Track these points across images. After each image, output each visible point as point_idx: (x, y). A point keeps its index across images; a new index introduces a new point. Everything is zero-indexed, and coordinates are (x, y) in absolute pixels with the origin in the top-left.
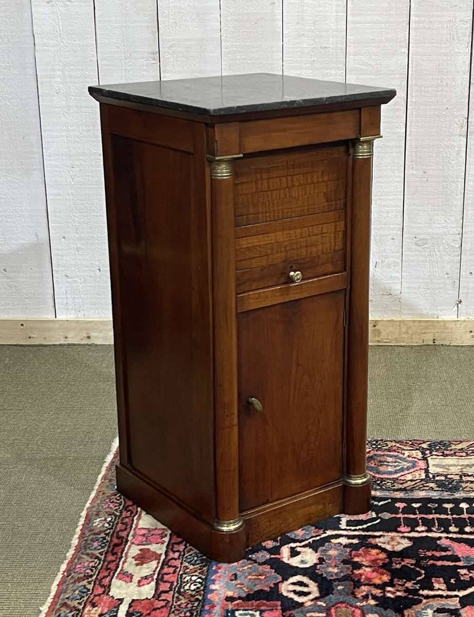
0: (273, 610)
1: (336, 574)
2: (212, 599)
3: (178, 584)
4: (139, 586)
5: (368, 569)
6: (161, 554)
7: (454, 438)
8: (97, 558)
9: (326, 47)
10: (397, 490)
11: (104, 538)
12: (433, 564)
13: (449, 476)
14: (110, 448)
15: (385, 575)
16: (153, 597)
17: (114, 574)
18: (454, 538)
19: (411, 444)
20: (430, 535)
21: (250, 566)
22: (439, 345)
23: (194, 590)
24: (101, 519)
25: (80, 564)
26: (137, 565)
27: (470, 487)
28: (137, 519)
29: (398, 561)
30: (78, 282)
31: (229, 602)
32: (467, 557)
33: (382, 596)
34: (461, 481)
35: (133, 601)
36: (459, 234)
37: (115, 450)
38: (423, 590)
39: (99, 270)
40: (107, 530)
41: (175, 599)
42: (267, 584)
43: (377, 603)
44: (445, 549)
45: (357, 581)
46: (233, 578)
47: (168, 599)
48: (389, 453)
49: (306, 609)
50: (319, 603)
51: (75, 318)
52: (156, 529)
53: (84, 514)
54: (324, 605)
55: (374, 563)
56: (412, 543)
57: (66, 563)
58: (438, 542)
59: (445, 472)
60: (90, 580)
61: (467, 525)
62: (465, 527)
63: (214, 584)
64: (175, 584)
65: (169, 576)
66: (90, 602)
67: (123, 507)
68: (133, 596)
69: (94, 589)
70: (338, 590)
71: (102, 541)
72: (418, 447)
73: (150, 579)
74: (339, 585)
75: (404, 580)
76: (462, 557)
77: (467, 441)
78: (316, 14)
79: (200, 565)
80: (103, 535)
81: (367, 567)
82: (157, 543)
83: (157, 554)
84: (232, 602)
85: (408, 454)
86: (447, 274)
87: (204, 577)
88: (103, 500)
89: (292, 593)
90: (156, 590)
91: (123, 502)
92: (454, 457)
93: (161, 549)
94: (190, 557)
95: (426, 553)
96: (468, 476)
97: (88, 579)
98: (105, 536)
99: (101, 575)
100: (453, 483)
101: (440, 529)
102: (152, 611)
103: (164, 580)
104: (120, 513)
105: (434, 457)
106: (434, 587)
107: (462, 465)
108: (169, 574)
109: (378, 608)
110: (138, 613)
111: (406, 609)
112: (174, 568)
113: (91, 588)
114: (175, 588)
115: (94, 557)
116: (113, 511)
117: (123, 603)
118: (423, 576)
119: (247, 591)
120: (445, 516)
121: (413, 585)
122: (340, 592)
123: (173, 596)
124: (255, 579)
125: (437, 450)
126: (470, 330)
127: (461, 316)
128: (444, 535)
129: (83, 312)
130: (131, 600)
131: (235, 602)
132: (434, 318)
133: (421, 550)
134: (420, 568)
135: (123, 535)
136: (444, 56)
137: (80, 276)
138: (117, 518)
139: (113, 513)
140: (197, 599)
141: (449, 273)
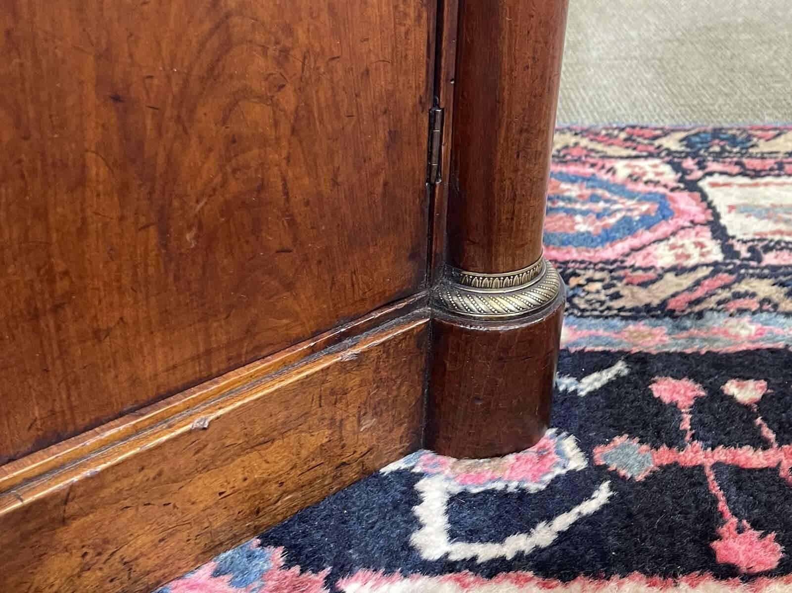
10: (637, 314)
19: (626, 140)
48: (564, 169)
72: (651, 149)
85: (628, 171)
92: (785, 179)
105: (717, 178)
125: (718, 157)
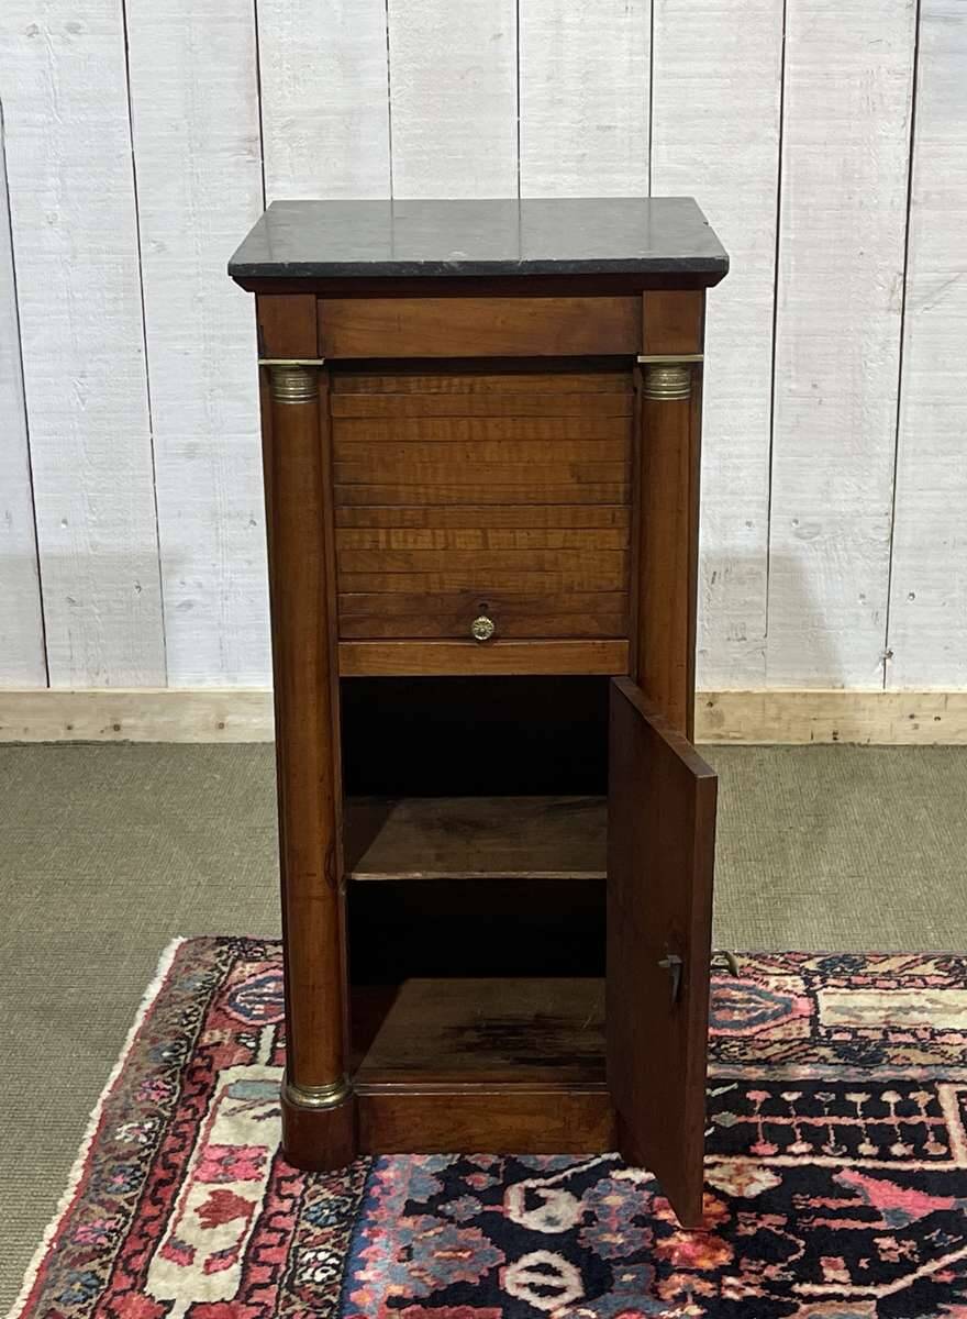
1: (620, 1248)
2: (358, 1302)
3: (288, 1268)
4: (207, 1273)
5: (686, 1238)
6: (255, 1203)
7: (874, 948)
8: (121, 1210)
9: (609, 127)
10: (751, 1063)
11: (137, 1168)
12: (825, 1226)
13: (860, 1033)
14: (156, 968)
15: (723, 1251)
16: (235, 1298)
17: (154, 1249)
18: (869, 1170)
19: (782, 962)
20: (818, 1161)
21: (441, 1229)
22: (845, 744)
23: (322, 1283)
24: (130, 1125)
25: (86, 1223)
26: (204, 1226)
27: (904, 1057)
28: (206, 1125)
29: (750, 1218)
30: (93, 614)
31: (394, 1310)
32: (895, 1211)
33: (714, 1297)
34: (885, 1043)
35: (194, 1305)
36: (887, 514)
37: (166, 973)
38: (801, 1284)
39: (137, 587)
40: (143, 1150)
41: (281, 1302)
42: (474, 1268)
43: (704, 1311)
44: (850, 1194)
45: (662, 1264)
46: (404, 1256)
47: (266, 1302)
48: (736, 982)
50: (583, 1312)
51: (88, 688)
52: (245, 1147)
53: (96, 1113)
54: (593, 1316)
55: (699, 1222)
56: (781, 1181)
57: (58, 1221)
58: (835, 1177)
59: (854, 1023)
60: (105, 1259)
61: (896, 1141)
62: (892, 1145)
63: (363, 1269)
64: (283, 1268)
65: (269, 1251)
66: (104, 1308)
67: (178, 1099)
68: (194, 1295)
69: (114, 1279)
70: (622, 1283)
71: (132, 1174)
72: (797, 969)
73: (231, 1257)
74: (625, 1273)
75: (763, 1262)
76: (884, 1210)
77: (901, 956)
78: (589, 58)
79: (336, 1227)
80: (134, 1161)
81: (683, 1231)
82: (246, 1179)
83: (247, 1203)
84: (400, 1310)
85: (776, 984)
86: (862, 596)
87: (343, 1254)
88: (136, 1083)
89: (527, 1290)
90: (242, 1283)
91: (179, 1088)
92: (872, 990)
93: (252, 1192)
94: (315, 1209)
95: (809, 1203)
97: (101, 1257)
98: (139, 1162)
99: (129, 1249)
100: (869, 1048)
101: (840, 1150)
103: (260, 1259)
104: (172, 1112)
105: (830, 989)
106: (824, 1276)
107: (890, 1008)
108: (272, 1246)
112: (282, 1234)
113: (107, 1278)
114: (282, 1279)
115: (114, 1209)
116: (157, 1107)
117: (172, 1312)
118: (802, 1252)
119: (433, 1283)
120: (851, 1121)
121: (781, 1272)
122: (627, 1289)
123: (279, 1294)
124: (449, 1259)
125: (837, 976)
126: (909, 714)
127: (890, 683)
128: (848, 1162)
129: (105, 676)
130: (190, 1304)
131: (409, 1310)
132: (834, 688)
133: (798, 1196)
134: (796, 1236)
135: (176, 1161)
136: (855, 144)
137: (99, 602)
138: (166, 1122)
139: (156, 1111)
140: (328, 1301)
141: (866, 594)
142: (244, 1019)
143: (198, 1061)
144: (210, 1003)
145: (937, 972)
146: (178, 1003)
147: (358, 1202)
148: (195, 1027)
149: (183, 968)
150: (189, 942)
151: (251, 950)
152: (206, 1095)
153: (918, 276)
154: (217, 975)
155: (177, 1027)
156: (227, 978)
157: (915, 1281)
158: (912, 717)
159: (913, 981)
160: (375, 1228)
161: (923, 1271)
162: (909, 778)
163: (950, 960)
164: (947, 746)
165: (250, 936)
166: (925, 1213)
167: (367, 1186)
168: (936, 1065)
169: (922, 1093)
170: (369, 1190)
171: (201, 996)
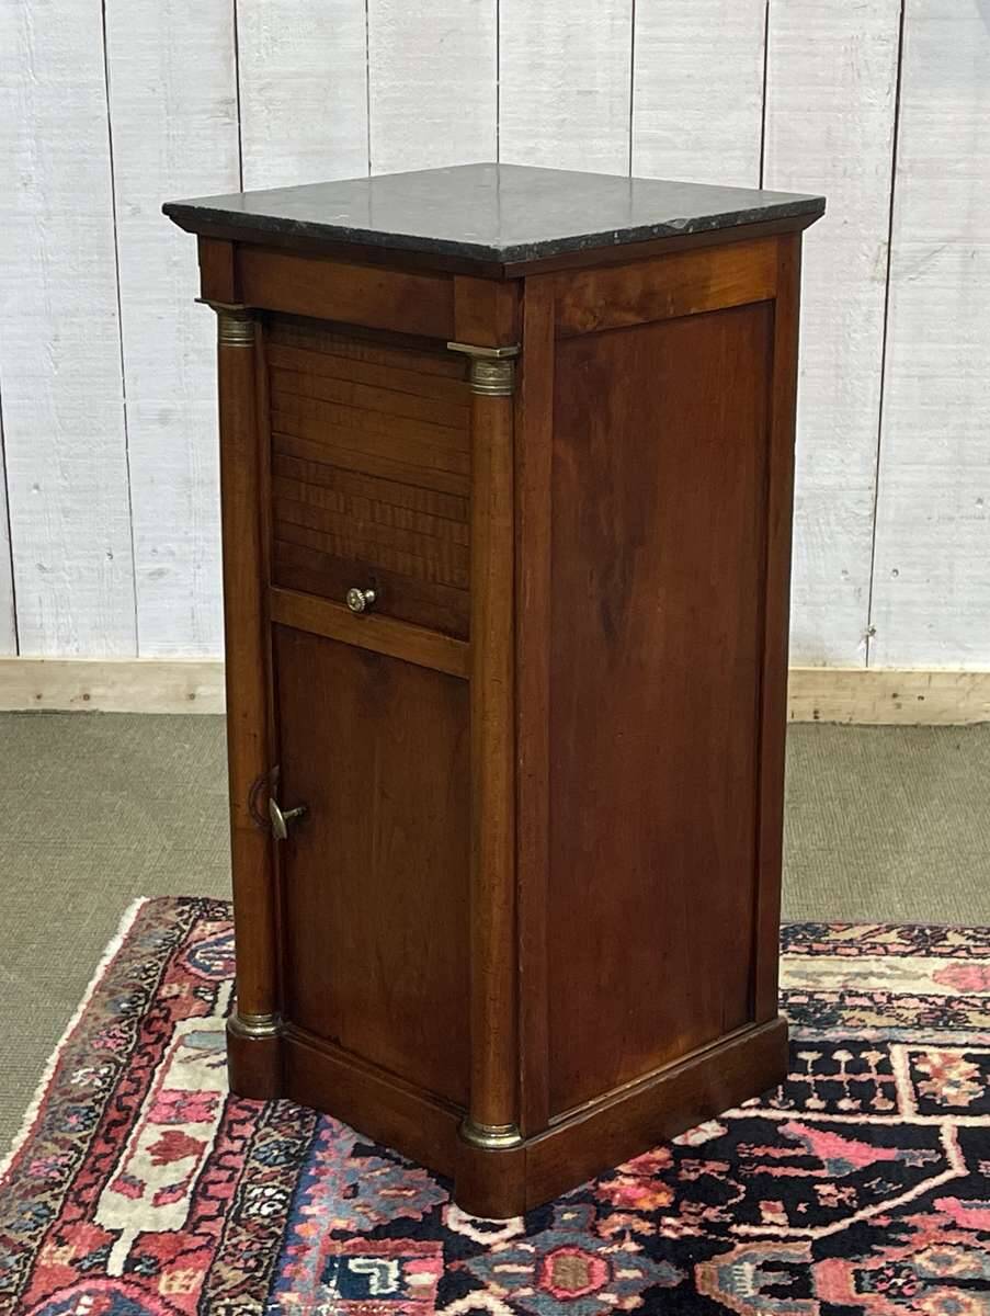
0: (426, 1257)
2: (303, 1235)
3: (235, 1203)
4: (156, 1205)
5: (630, 1181)
6: (205, 1143)
7: (838, 918)
8: (74, 1147)
9: (590, 92)
11: (91, 1109)
12: (766, 1173)
13: (816, 996)
14: (117, 927)
15: (664, 1194)
16: (183, 1228)
17: (107, 1180)
18: (815, 1123)
20: (764, 1114)
21: (388, 1170)
22: (825, 723)
23: (268, 1216)
24: (86, 1070)
25: (39, 1159)
26: (155, 1163)
27: (859, 1019)
28: (161, 1072)
29: (693, 1165)
30: (64, 582)
31: (338, 1241)
32: (838, 1161)
33: (652, 1235)
34: (841, 1006)
35: (142, 1234)
36: (870, 488)
37: (127, 931)
38: (738, 1225)
39: (109, 555)
40: (97, 1093)
41: (227, 1233)
42: (418, 1205)
43: (642, 1247)
44: (795, 1144)
45: (603, 1205)
46: (349, 1193)
47: (213, 1232)
49: (494, 1256)
50: (522, 1246)
51: (59, 656)
52: (199, 1092)
53: (53, 1059)
54: (532, 1250)
55: (642, 1168)
56: (726, 1131)
57: (11, 1158)
58: (780, 1129)
59: (811, 987)
60: (56, 1191)
61: (844, 1097)
62: (839, 1100)
63: (309, 1204)
64: (231, 1203)
65: (219, 1186)
66: (54, 1235)
67: (134, 1047)
68: (142, 1225)
69: (65, 1210)
70: (563, 1222)
71: (87, 1114)
73: (180, 1192)
74: (566, 1212)
75: (702, 1205)
76: (827, 1160)
77: (864, 925)
78: (570, 22)
79: (284, 1166)
80: (89, 1102)
81: (627, 1175)
82: (198, 1121)
83: (198, 1143)
84: (342, 1242)
86: (845, 572)
87: (290, 1190)
88: (94, 1031)
89: (469, 1226)
90: (190, 1215)
91: (135, 1036)
92: (833, 957)
93: (205, 1133)
94: (265, 1149)
95: (753, 1152)
96: (858, 995)
97: (52, 1190)
98: (93, 1104)
99: (81, 1182)
100: (825, 1011)
101: (788, 1103)
102: (181, 1254)
103: (209, 1194)
104: (128, 1059)
105: (790, 955)
106: (762, 1219)
107: (848, 974)
108: (220, 1182)
109: (643, 1259)
110: (150, 1258)
111: (699, 1262)
112: (231, 1172)
113: (58, 1208)
114: (229, 1213)
115: (68, 1146)
116: (112, 1054)
117: (121, 1239)
118: (743, 1196)
119: (376, 1219)
120: (801, 1078)
121: (720, 1214)
122: (567, 1226)
123: (225, 1225)
124: (396, 1196)
125: (798, 942)
126: (891, 693)
127: (873, 662)
128: (795, 1115)
129: (76, 644)
130: (138, 1233)
131: (351, 1242)
132: (815, 666)
133: (742, 1145)
134: (737, 1181)
135: (130, 1104)
136: (840, 111)
137: (70, 568)
138: (121, 1068)
139: (113, 1058)
140: (272, 1233)
141: (848, 570)
142: (203, 974)
143: (156, 1012)
144: (170, 959)
145: (899, 940)
146: (139, 958)
147: (307, 1144)
148: (154, 981)
149: (144, 927)
150: (151, 902)
151: (212, 910)
152: (161, 1043)
153: (903, 245)
154: (178, 933)
155: (137, 981)
156: (187, 936)
157: (851, 1224)
158: (895, 696)
159: (875, 948)
160: (323, 1167)
161: (860, 1215)
162: (889, 756)
163: (914, 929)
164: (930, 727)
165: (213, 898)
166: (867, 1163)
167: (318, 1130)
168: (891, 1027)
169: (874, 1052)
170: (319, 1133)
171: (160, 952)
